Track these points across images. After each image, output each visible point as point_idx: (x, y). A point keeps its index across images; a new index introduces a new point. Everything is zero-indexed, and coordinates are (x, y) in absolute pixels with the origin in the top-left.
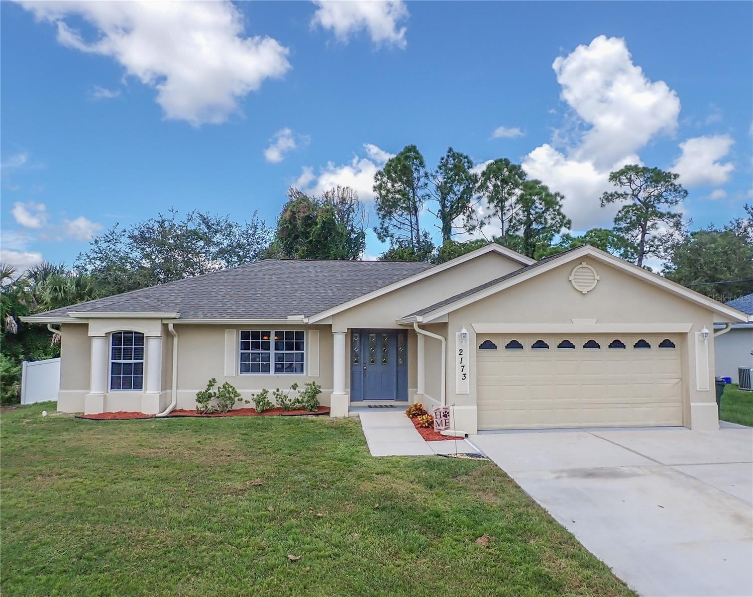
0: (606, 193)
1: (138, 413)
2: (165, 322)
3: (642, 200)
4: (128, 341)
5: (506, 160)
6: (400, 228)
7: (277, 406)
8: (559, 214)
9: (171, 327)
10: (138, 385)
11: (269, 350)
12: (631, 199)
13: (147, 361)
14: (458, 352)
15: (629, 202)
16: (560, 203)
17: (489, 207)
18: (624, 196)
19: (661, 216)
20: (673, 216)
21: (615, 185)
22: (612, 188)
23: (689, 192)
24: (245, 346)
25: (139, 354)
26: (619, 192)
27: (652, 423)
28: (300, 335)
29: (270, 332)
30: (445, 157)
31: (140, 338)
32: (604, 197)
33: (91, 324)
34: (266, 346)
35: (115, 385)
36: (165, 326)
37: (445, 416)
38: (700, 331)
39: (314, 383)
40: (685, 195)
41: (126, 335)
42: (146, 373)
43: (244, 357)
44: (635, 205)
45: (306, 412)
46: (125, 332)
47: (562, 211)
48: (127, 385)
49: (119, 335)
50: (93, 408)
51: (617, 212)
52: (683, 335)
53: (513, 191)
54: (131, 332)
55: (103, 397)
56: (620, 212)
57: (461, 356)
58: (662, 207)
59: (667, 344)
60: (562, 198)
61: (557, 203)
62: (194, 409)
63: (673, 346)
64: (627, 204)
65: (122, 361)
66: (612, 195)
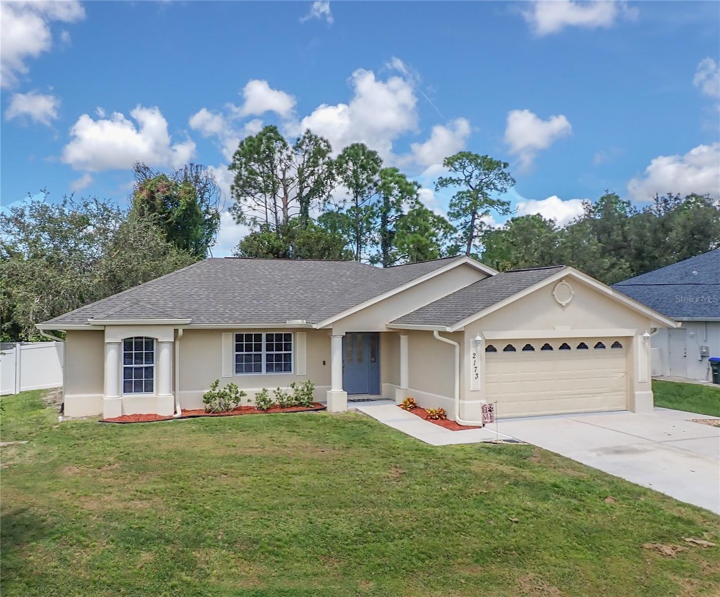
0: (441, 178)
1: (156, 415)
2: (176, 328)
3: (474, 186)
4: (139, 346)
5: (362, 145)
6: (254, 209)
7: (277, 403)
8: (417, 202)
9: (181, 332)
10: (149, 388)
11: (261, 351)
12: (464, 186)
13: (158, 365)
14: (472, 356)
15: (464, 188)
16: (418, 193)
17: (348, 193)
18: (458, 181)
19: (492, 203)
20: (503, 204)
21: (450, 171)
22: (446, 173)
23: (516, 180)
24: (239, 348)
25: (150, 358)
26: (453, 178)
27: (606, 408)
28: (288, 337)
29: (261, 334)
30: (302, 138)
31: (150, 343)
32: (439, 182)
33: (108, 331)
34: (259, 348)
35: (127, 389)
36: (176, 331)
37: (490, 411)
38: (642, 335)
39: (309, 381)
40: (513, 183)
41: (136, 340)
42: (157, 376)
43: (238, 359)
44: (468, 191)
45: (304, 408)
46: (136, 338)
47: (420, 200)
48: (138, 388)
49: (131, 340)
50: (112, 412)
51: (451, 198)
52: (629, 339)
53: (372, 177)
54: (142, 338)
55: (120, 401)
56: (454, 197)
57: (474, 359)
58: (493, 195)
59: (616, 345)
60: (419, 187)
61: (415, 192)
62: (203, 408)
63: (621, 346)
64: (461, 190)
65: (134, 366)
66: (446, 180)
